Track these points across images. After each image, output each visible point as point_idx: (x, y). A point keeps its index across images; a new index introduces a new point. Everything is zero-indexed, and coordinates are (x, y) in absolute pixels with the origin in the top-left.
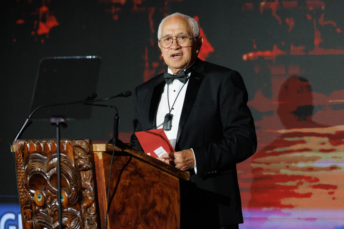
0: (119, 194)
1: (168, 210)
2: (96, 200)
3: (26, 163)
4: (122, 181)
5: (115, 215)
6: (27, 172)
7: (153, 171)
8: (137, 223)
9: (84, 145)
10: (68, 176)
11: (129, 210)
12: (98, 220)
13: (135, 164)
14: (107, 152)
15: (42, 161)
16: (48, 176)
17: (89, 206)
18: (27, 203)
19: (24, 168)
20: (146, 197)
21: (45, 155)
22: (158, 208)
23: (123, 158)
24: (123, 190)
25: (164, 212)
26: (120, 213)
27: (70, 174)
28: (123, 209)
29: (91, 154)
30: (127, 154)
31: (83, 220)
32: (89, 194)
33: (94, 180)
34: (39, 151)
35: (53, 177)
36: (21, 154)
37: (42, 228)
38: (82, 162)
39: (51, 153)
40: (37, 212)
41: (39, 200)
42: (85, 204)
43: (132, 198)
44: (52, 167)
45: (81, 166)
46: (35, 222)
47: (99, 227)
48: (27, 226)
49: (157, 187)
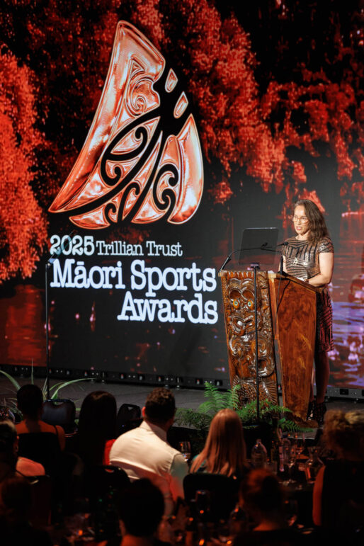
0: (283, 302)
1: (310, 310)
2: (270, 306)
3: (228, 283)
4: (285, 295)
5: (281, 314)
6: (229, 289)
8: (293, 318)
9: (263, 274)
10: (253, 292)
11: (288, 311)
12: (271, 317)
13: (292, 285)
14: (277, 278)
15: (238, 283)
16: (242, 291)
17: (266, 309)
18: (228, 306)
19: (226, 287)
20: (298, 303)
21: (240, 279)
22: (304, 310)
23: (285, 281)
24: (285, 300)
25: (307, 311)
26: (284, 313)
28: (285, 311)
29: (267, 279)
30: (288, 279)
31: (262, 317)
32: (266, 302)
33: (269, 294)
34: (236, 277)
35: (245, 292)
36: (224, 279)
37: (237, 321)
38: (262, 284)
39: (243, 278)
40: (235, 312)
41: (236, 305)
42: (263, 308)
43: (290, 304)
44: (244, 286)
45: (261, 286)
46: (233, 317)
47: (272, 321)
48: (228, 320)
49: (304, 298)
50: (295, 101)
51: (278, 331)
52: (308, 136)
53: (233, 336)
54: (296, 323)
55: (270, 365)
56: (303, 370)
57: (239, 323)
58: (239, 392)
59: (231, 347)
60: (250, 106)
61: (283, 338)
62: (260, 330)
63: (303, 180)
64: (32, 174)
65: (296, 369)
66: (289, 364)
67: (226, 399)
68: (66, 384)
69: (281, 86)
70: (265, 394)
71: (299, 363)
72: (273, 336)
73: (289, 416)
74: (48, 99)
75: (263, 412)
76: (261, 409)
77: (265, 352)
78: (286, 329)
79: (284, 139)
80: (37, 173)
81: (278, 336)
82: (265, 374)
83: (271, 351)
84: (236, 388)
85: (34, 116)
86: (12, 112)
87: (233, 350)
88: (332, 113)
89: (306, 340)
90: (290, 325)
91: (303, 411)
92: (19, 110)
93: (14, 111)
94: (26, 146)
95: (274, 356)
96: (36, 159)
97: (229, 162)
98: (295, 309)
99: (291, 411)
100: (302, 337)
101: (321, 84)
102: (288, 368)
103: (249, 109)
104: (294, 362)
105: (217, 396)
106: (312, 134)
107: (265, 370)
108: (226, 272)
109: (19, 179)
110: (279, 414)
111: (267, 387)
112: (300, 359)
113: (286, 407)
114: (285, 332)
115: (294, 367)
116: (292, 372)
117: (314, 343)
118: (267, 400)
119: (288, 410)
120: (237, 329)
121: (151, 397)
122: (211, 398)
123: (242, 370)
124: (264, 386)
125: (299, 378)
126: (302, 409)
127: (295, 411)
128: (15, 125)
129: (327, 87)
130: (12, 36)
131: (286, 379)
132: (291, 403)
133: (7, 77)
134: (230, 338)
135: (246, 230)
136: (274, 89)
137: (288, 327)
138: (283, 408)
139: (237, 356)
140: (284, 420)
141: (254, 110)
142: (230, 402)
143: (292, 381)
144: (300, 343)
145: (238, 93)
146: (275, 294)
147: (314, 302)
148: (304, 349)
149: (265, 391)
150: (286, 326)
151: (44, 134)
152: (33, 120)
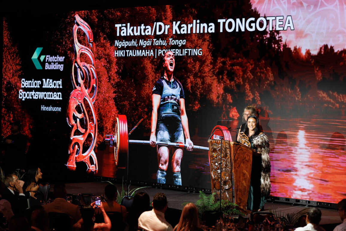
0: (237, 155)
1: (249, 159)
2: (230, 157)
3: (212, 145)
4: (238, 152)
5: (235, 161)
6: (212, 148)
7: (246, 149)
8: (241, 163)
9: (228, 142)
10: (223, 150)
11: (239, 159)
12: (231, 162)
13: (241, 147)
14: (234, 144)
15: (216, 146)
17: (229, 158)
18: (212, 156)
20: (243, 156)
21: (217, 144)
24: (238, 154)
25: (248, 160)
26: (237, 160)
27: (224, 149)
28: (238, 159)
29: (229, 144)
30: (239, 145)
31: (227, 162)
32: (228, 155)
33: (230, 151)
34: (216, 143)
35: (219, 150)
36: (210, 143)
37: (215, 163)
38: (227, 146)
39: (219, 143)
40: (214, 159)
41: (215, 156)
42: (227, 158)
43: (240, 156)
44: (219, 147)
45: (227, 147)
46: (214, 161)
47: (231, 164)
48: (211, 162)
49: (246, 153)
50: (229, 66)
51: (234, 168)
52: (234, 82)
53: (213, 170)
54: (242, 165)
55: (230, 184)
56: (245, 186)
57: (216, 164)
58: (215, 196)
59: (212, 175)
60: (210, 68)
61: (236, 172)
62: (226, 168)
63: (231, 102)
64: (115, 95)
65: (241, 186)
66: (238, 184)
67: (209, 199)
68: (138, 189)
69: (223, 59)
70: (227, 197)
71: (243, 183)
72: (231, 171)
73: (237, 208)
74: (123, 61)
75: (225, 206)
76: (225, 204)
77: (227, 178)
78: (238, 168)
79: (223, 83)
80: (117, 94)
81: (234, 171)
82: (227, 188)
83: (230, 178)
84: (214, 194)
85: (116, 68)
86: (107, 66)
87: (213, 176)
88: (245, 72)
89: (247, 173)
90: (239, 166)
91: (244, 206)
92: (110, 65)
93: (108, 66)
94: (112, 82)
95: (231, 179)
96: (117, 88)
97: (199, 92)
98: (242, 159)
99: (238, 206)
100: (245, 172)
101: (240, 59)
102: (238, 185)
103: (209, 69)
104: (241, 183)
105: (205, 197)
106: (235, 81)
107: (227, 186)
108: (211, 140)
109: (109, 97)
110: (233, 207)
111: (228, 194)
112: (244, 182)
113: (236, 204)
114: (237, 169)
115: (241, 185)
116: (240, 187)
117: (250, 174)
118: (227, 200)
119: (237, 205)
120: (215, 167)
121: (155, 197)
122: (202, 198)
123: (217, 185)
124: (227, 193)
125: (243, 190)
126: (244, 205)
127: (240, 206)
128: (108, 72)
129: (242, 60)
130: (108, 31)
131: (237, 191)
132: (239, 202)
133: (105, 50)
134: (212, 171)
135: (218, 121)
136: (220, 60)
137: (238, 167)
138: (235, 204)
139: (215, 179)
140: (235, 209)
141: (211, 70)
142: (211, 200)
143: (239, 192)
144: (244, 174)
145: (205, 62)
146: (233, 151)
147: (251, 156)
148: (246, 177)
149: (227, 196)
150: (238, 166)
151: (120, 77)
152: (116, 70)
